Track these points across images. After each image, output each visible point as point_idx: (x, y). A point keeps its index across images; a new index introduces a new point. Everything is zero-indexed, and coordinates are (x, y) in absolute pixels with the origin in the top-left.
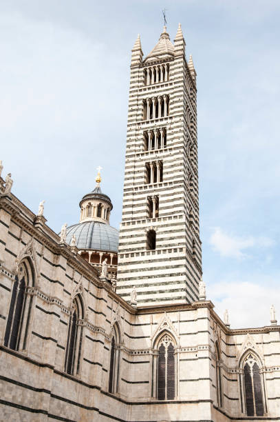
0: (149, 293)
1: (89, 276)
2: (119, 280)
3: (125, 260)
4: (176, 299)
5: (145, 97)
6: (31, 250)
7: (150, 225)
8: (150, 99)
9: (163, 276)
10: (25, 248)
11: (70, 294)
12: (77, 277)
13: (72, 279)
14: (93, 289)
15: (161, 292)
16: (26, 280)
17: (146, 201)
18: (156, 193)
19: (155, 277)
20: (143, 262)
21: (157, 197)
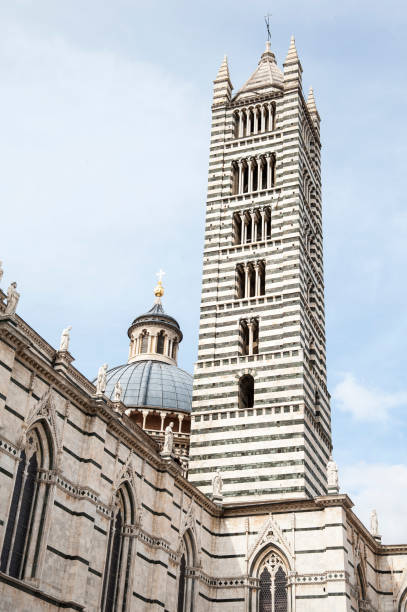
0: (242, 480)
1: (142, 451)
2: (193, 458)
3: (202, 424)
4: (287, 491)
5: (235, 157)
6: (47, 408)
7: (244, 366)
8: (244, 161)
9: (266, 451)
10: (39, 405)
11: (111, 482)
12: (124, 452)
13: (114, 457)
14: (150, 474)
15: (263, 479)
16: (39, 460)
17: (237, 327)
18: (254, 314)
19: (253, 453)
20: (233, 428)
21: (256, 321)
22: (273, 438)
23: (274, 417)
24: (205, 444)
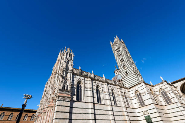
0: (131, 84)
3: (123, 79)
8: (116, 49)
9: (132, 79)
15: (133, 83)
20: (127, 78)
21: (125, 65)
23: (131, 75)
24: (125, 81)
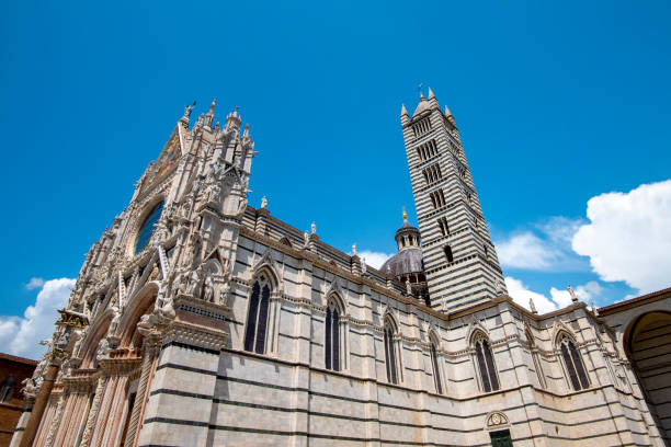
4: (480, 299)
5: (417, 146)
7: (444, 242)
8: (422, 146)
17: (437, 224)
18: (443, 216)
19: (458, 284)
20: (446, 274)
21: (445, 218)
22: (467, 274)
23: (464, 264)
24: (435, 285)
